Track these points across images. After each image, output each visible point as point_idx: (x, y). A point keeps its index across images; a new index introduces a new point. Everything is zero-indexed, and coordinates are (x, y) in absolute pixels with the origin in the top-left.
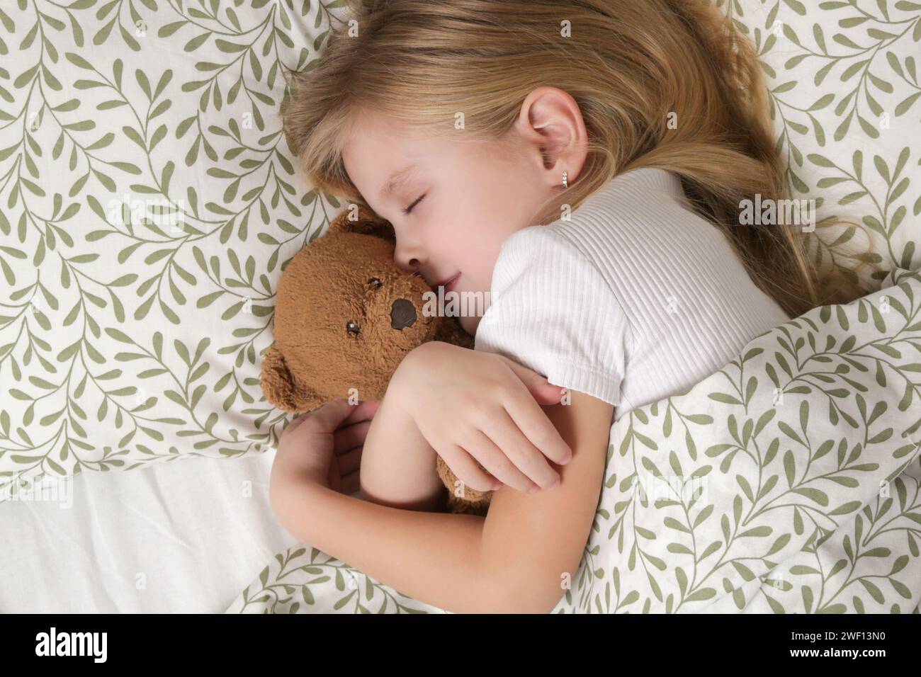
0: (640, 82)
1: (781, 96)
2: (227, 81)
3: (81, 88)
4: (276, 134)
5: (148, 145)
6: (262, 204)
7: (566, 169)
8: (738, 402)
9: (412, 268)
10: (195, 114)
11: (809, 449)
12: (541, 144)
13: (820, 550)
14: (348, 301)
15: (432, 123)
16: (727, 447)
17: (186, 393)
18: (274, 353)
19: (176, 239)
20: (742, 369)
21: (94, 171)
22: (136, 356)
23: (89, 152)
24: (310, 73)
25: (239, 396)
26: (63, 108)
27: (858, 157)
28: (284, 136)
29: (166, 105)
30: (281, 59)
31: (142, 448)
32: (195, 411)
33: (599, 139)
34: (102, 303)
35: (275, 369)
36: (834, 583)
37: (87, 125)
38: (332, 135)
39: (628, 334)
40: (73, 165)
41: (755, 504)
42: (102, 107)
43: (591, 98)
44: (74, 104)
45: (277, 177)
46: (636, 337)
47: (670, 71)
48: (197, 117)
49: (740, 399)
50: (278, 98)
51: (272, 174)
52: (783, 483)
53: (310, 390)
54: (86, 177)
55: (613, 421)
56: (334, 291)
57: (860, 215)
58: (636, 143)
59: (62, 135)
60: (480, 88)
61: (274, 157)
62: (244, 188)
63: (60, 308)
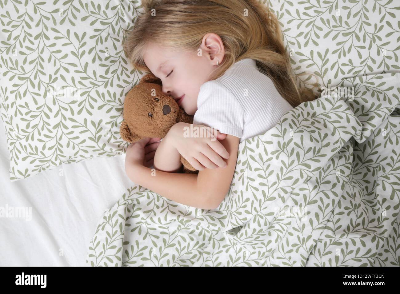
0: (241, 30)
1: (286, 33)
2: (104, 35)
3: (57, 39)
4: (121, 51)
5: (79, 57)
6: (118, 75)
7: (218, 59)
8: (281, 137)
9: (168, 94)
10: (94, 46)
11: (304, 150)
12: (209, 52)
13: (308, 183)
14: (148, 106)
15: (173, 46)
16: (277, 151)
17: (95, 138)
18: (124, 124)
19: (90, 88)
20: (281, 126)
21: (62, 66)
22: (79, 126)
23: (60, 60)
24: (131, 31)
25: (112, 137)
26: (50, 46)
27: (312, 52)
28: (124, 52)
29: (85, 44)
30: (121, 27)
31: (81, 156)
32: (98, 143)
33: (228, 50)
34: (66, 110)
35: (125, 129)
36: (314, 193)
37: (59, 51)
38: (140, 51)
39: (244, 115)
40: (55, 65)
41: (287, 169)
42: (64, 45)
43: (225, 36)
44: (54, 45)
45: (122, 66)
46: (247, 116)
47: (250, 26)
48: (95, 47)
49: (281, 135)
50: (121, 39)
51: (120, 64)
52: (296, 162)
53: (136, 135)
54: (60, 68)
55: (240, 143)
56: (143, 103)
57: (313, 71)
58: (240, 50)
59: (51, 55)
60: (189, 34)
61: (121, 59)
62: (112, 69)
63: (53, 112)
